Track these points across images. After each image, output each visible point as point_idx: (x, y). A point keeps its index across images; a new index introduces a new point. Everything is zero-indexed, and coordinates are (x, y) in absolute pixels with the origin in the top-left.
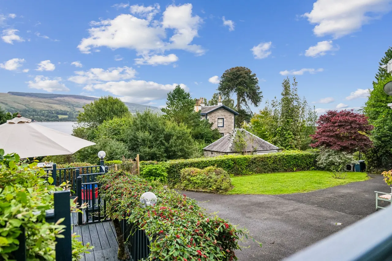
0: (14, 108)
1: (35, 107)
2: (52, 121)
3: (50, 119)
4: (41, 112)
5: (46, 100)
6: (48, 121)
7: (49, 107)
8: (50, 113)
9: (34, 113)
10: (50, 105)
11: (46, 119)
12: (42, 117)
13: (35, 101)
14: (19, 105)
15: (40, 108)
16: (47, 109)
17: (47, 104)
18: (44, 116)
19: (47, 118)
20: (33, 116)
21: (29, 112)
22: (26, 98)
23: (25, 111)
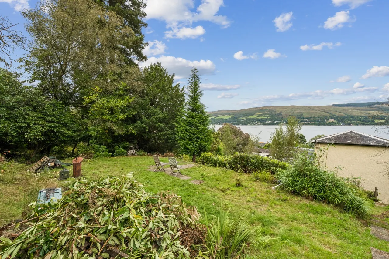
0: (336, 116)
1: (352, 115)
2: (368, 125)
3: (366, 123)
4: (357, 118)
5: (364, 108)
6: (364, 124)
7: (366, 113)
8: (366, 118)
9: (352, 119)
10: (366, 111)
11: (362, 124)
12: (358, 122)
13: (354, 110)
14: (339, 113)
15: (357, 114)
16: (364, 115)
17: (364, 111)
18: (360, 121)
19: (363, 122)
20: (351, 121)
21: (347, 118)
22: (346, 108)
23: (344, 117)
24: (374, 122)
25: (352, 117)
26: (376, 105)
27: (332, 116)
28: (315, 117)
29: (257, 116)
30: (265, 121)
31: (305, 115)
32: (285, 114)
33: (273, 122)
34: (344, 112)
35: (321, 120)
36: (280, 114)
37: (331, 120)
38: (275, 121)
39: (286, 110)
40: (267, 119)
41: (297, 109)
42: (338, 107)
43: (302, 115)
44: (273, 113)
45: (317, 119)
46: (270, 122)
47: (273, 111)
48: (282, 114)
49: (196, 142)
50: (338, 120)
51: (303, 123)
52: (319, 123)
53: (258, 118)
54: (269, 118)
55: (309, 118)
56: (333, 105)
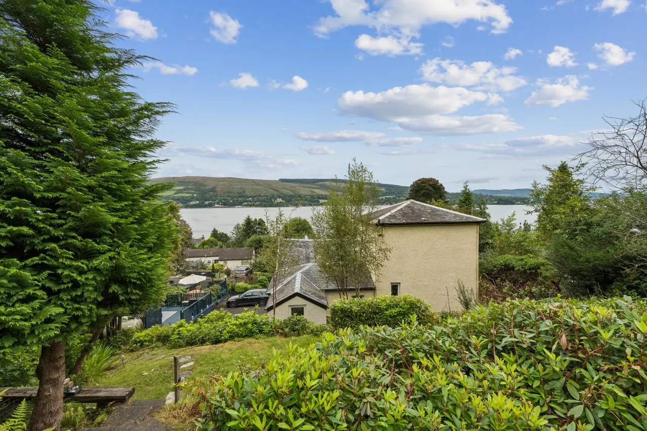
0: (283, 194)
1: (300, 193)
3: (312, 204)
4: (305, 197)
5: (310, 185)
7: (312, 192)
8: (312, 197)
9: (299, 198)
10: (312, 190)
12: (305, 202)
13: (301, 187)
14: (287, 191)
15: (304, 193)
16: (310, 194)
17: (309, 189)
20: (298, 201)
21: (295, 197)
22: (293, 184)
23: (292, 197)
24: (319, 202)
25: (300, 196)
26: (320, 183)
27: (279, 194)
28: (260, 196)
29: (175, 192)
30: (190, 201)
31: (248, 193)
32: (220, 189)
33: (203, 203)
34: (292, 189)
35: (267, 199)
36: (213, 190)
37: (279, 200)
38: (206, 200)
39: (221, 183)
40: (193, 198)
41: (238, 184)
42: (285, 183)
43: (245, 192)
44: (202, 188)
45: (263, 198)
46: (197, 202)
47: (202, 185)
48: (217, 189)
49: (76, 257)
50: (286, 200)
51: (246, 203)
52: (265, 203)
53: (177, 195)
54: (195, 195)
55: (253, 197)
56: (280, 180)
